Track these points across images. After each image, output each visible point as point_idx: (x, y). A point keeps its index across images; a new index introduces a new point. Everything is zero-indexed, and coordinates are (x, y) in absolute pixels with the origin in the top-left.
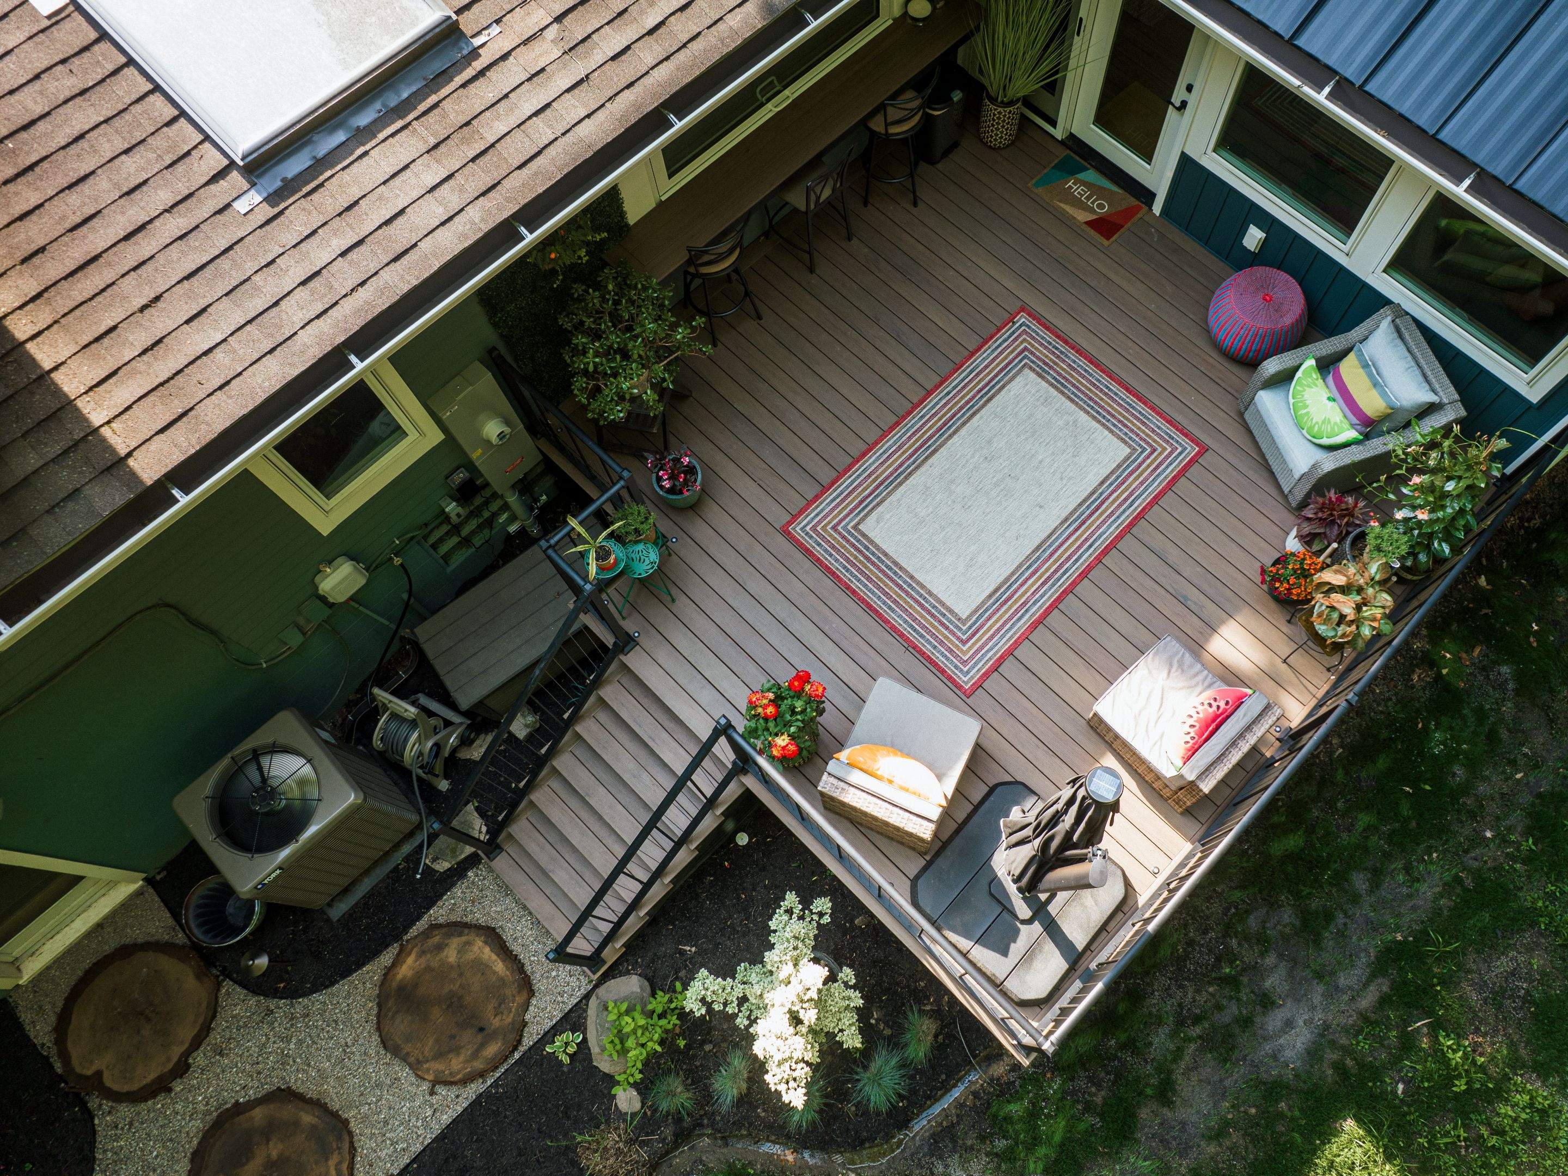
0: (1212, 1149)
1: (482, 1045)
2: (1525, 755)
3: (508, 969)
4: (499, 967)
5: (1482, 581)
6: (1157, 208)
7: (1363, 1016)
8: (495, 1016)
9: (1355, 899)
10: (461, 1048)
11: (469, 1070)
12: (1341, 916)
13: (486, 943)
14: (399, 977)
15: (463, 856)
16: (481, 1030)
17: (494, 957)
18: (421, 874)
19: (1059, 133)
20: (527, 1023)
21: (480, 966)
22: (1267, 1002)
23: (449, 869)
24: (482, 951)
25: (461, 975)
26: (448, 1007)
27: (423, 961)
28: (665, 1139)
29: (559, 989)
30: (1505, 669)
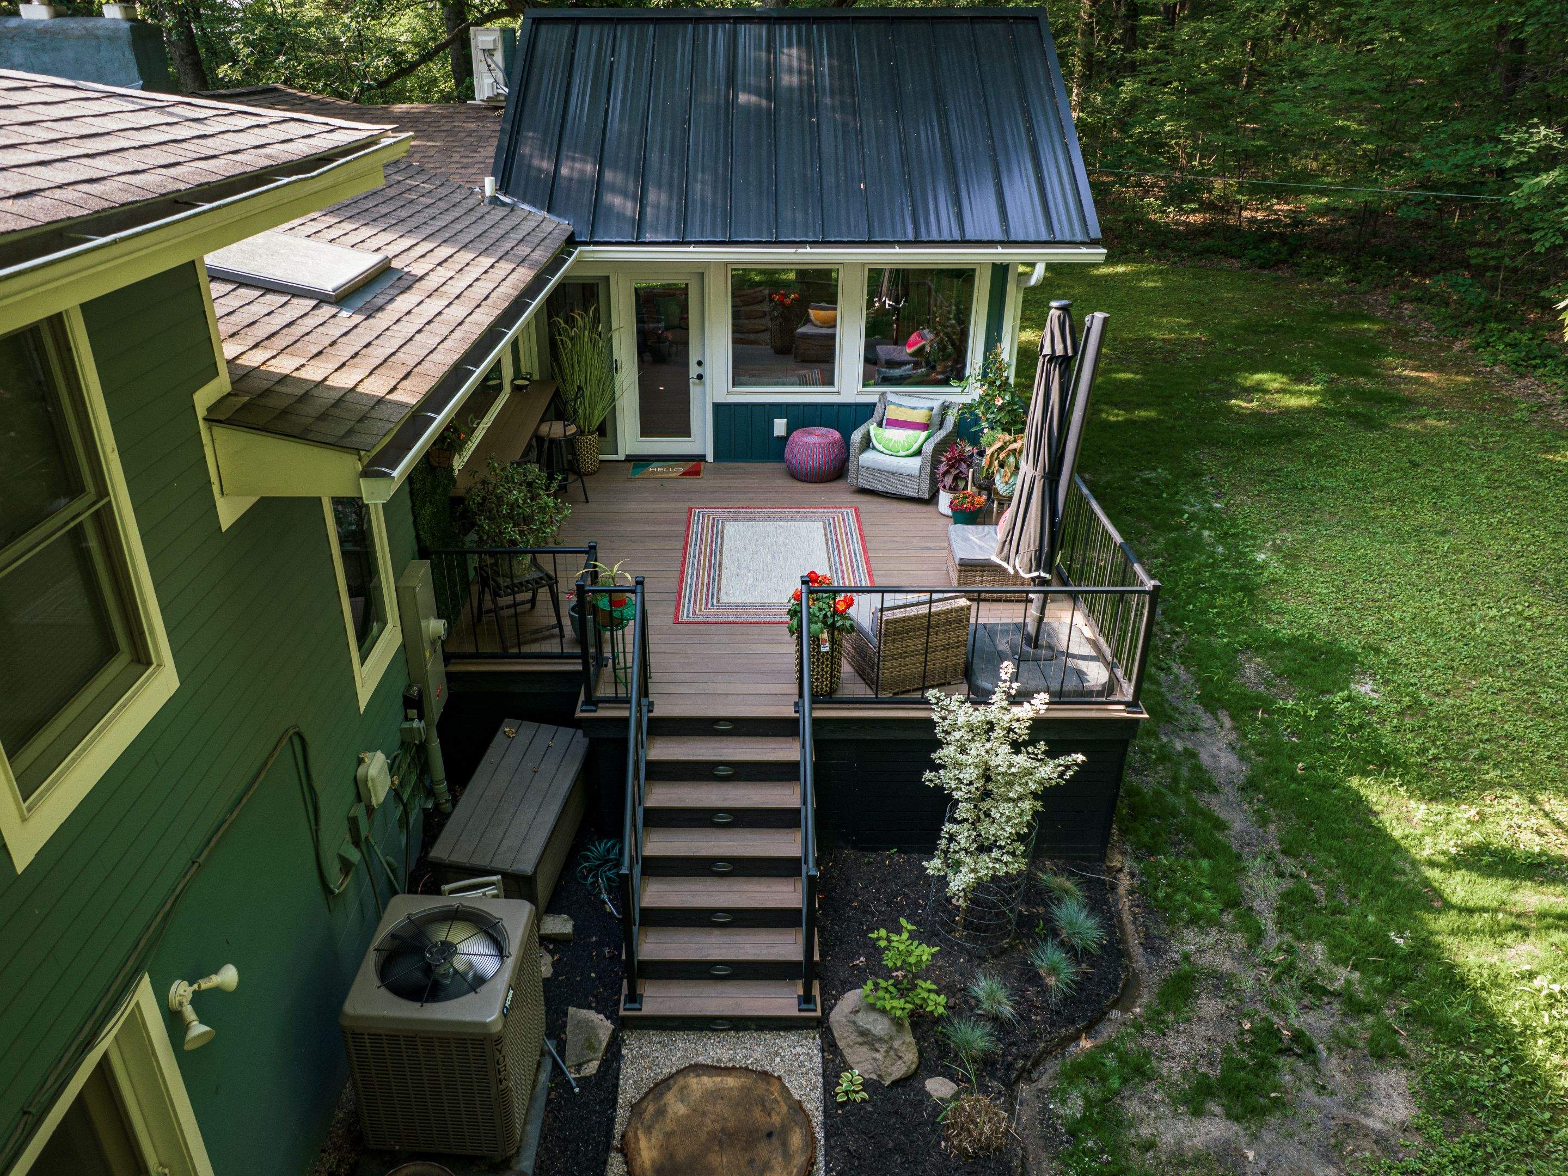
0: (1272, 827)
1: (785, 1144)
3: (739, 1078)
4: (731, 1081)
6: (710, 458)
7: (1235, 728)
8: (769, 1115)
10: (768, 1162)
11: (795, 1170)
13: (698, 1075)
14: (648, 1164)
15: (604, 1044)
16: (770, 1135)
17: (718, 1079)
18: (578, 1086)
19: (621, 456)
20: (800, 1101)
21: (714, 1095)
22: (1191, 754)
23: (600, 1066)
24: (700, 1084)
25: (704, 1114)
26: (721, 1146)
27: (657, 1136)
28: (1000, 1092)
29: (796, 1064)
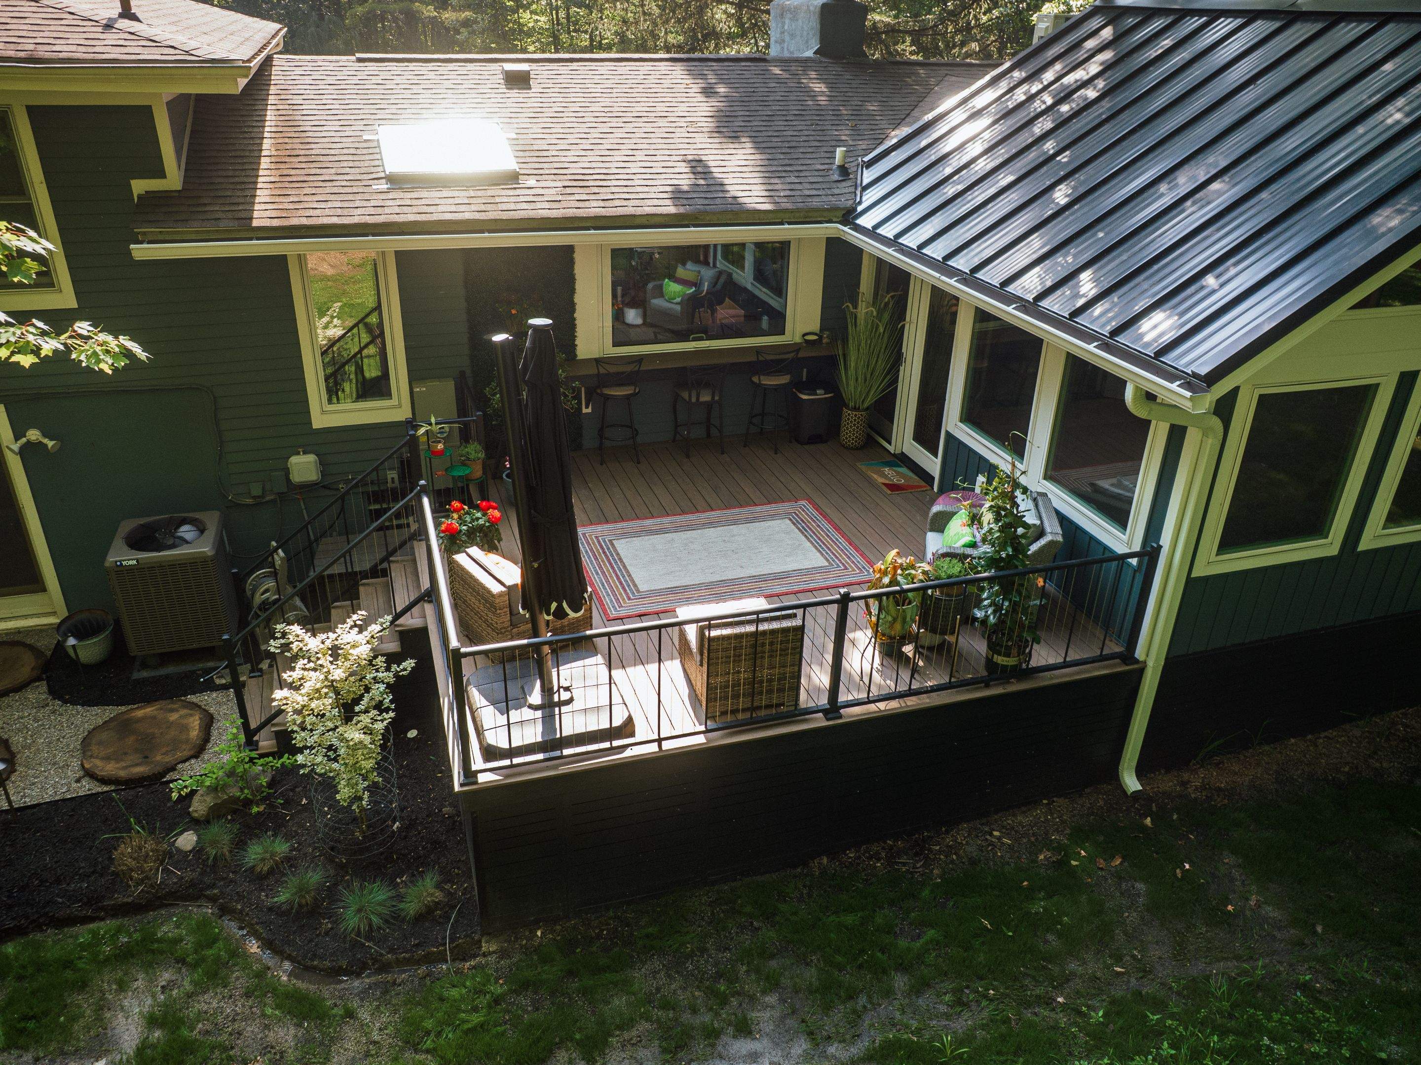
1: (137, 765)
2: (1134, 957)
3: (198, 736)
5: (1148, 821)
6: (936, 486)
8: (162, 754)
9: (888, 993)
10: (123, 761)
11: (114, 772)
12: (864, 999)
13: (202, 720)
14: (132, 715)
16: (146, 757)
17: (197, 728)
18: (205, 680)
19: (891, 449)
20: (175, 770)
21: (183, 728)
24: (194, 722)
25: (168, 728)
26: (142, 740)
27: (155, 713)
30: (1140, 886)
